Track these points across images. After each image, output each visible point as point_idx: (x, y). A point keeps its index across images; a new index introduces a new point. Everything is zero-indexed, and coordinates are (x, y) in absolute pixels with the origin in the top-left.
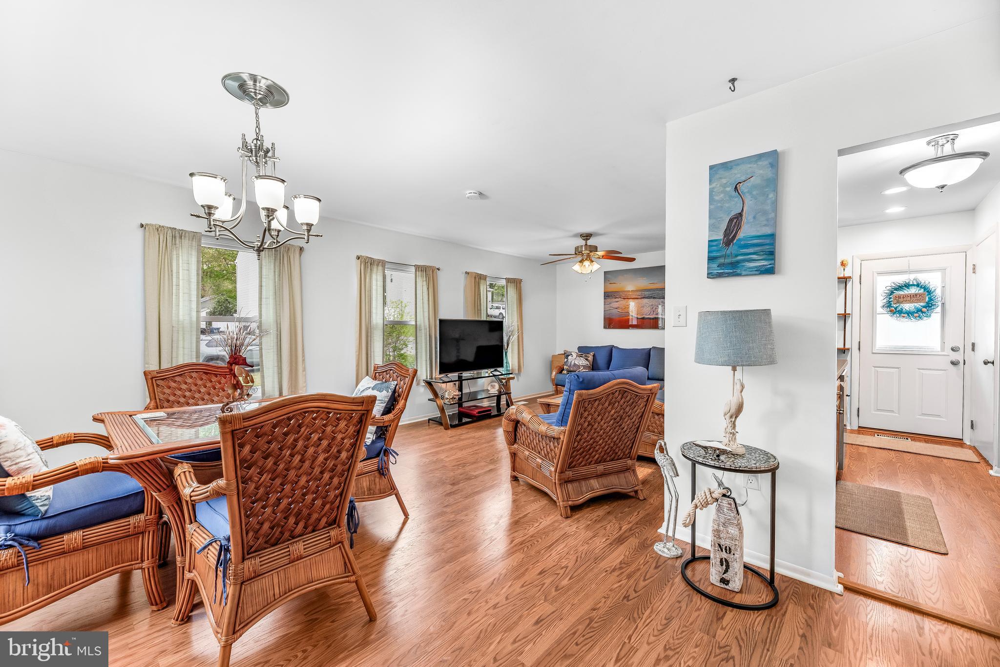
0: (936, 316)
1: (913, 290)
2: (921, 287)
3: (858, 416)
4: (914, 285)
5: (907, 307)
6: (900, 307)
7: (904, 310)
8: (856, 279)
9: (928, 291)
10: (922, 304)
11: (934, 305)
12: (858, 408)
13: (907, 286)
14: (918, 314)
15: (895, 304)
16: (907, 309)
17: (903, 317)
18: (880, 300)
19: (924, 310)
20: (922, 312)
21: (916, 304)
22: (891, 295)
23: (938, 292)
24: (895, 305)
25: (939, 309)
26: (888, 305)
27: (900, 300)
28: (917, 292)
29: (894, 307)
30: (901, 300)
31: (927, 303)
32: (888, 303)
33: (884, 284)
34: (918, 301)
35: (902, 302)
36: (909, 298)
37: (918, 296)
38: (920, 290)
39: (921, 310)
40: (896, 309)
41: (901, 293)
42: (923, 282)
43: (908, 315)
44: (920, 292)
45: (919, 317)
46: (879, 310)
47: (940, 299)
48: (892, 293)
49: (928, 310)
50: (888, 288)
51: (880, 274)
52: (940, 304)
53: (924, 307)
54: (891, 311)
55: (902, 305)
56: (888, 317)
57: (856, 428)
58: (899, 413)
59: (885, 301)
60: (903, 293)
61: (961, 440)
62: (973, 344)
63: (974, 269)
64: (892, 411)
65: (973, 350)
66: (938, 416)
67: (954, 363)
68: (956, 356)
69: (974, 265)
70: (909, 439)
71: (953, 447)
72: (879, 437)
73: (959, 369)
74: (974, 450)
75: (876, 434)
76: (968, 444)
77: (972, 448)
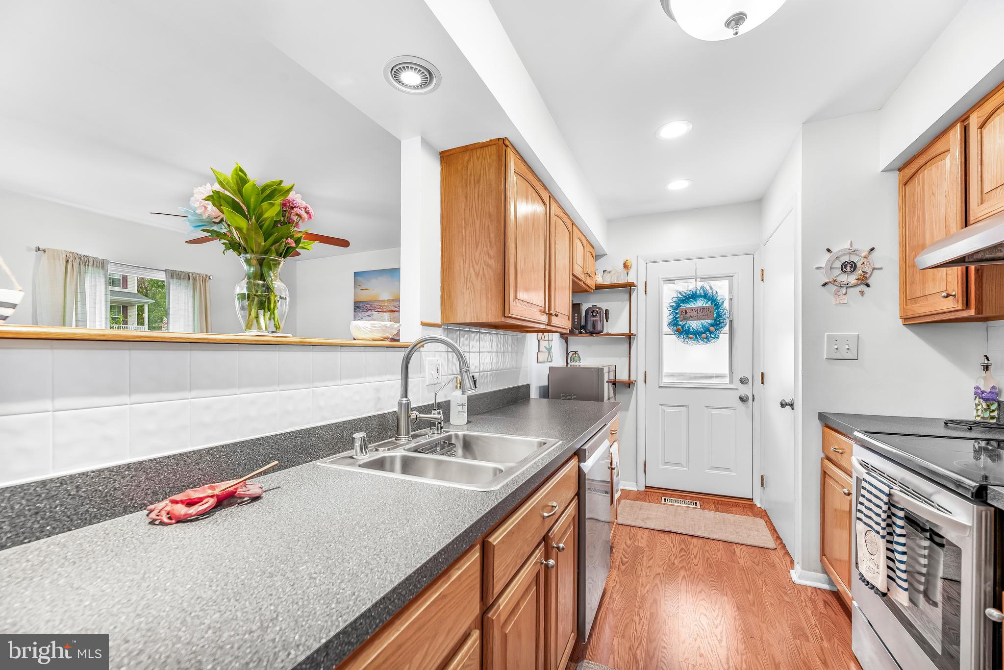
0: (724, 337)
1: (700, 303)
2: (709, 300)
3: (645, 472)
4: (700, 296)
5: (695, 325)
6: (688, 325)
7: (691, 328)
8: (641, 287)
9: (716, 304)
10: (709, 321)
11: (722, 322)
12: (645, 462)
13: (693, 296)
14: (706, 335)
15: (681, 321)
16: (694, 328)
17: (691, 338)
18: (667, 316)
19: (712, 329)
20: (711, 332)
21: (703, 321)
22: (677, 309)
23: (726, 305)
24: (681, 323)
25: (726, 329)
26: (674, 323)
27: (686, 315)
28: (704, 305)
29: (680, 325)
30: (688, 315)
31: (714, 320)
32: (674, 320)
33: (669, 294)
34: (706, 317)
35: (688, 319)
37: (705, 310)
38: (707, 303)
39: (708, 330)
40: (682, 328)
41: (687, 306)
42: (710, 291)
43: (696, 336)
44: (707, 305)
45: (706, 338)
46: (666, 329)
47: (728, 315)
48: (679, 306)
49: (716, 330)
50: (674, 300)
51: (666, 281)
52: (727, 321)
53: (712, 325)
54: (678, 330)
55: (689, 322)
56: (674, 337)
57: (643, 489)
58: (688, 468)
59: (671, 317)
60: (690, 306)
61: (751, 500)
62: (763, 375)
63: (762, 275)
64: (680, 465)
65: (763, 382)
66: (728, 469)
67: (743, 400)
68: (745, 390)
69: (762, 270)
70: (698, 503)
71: (744, 515)
72: (666, 503)
73: (748, 407)
74: (767, 519)
75: (663, 498)
76: (759, 505)
77: (763, 514)
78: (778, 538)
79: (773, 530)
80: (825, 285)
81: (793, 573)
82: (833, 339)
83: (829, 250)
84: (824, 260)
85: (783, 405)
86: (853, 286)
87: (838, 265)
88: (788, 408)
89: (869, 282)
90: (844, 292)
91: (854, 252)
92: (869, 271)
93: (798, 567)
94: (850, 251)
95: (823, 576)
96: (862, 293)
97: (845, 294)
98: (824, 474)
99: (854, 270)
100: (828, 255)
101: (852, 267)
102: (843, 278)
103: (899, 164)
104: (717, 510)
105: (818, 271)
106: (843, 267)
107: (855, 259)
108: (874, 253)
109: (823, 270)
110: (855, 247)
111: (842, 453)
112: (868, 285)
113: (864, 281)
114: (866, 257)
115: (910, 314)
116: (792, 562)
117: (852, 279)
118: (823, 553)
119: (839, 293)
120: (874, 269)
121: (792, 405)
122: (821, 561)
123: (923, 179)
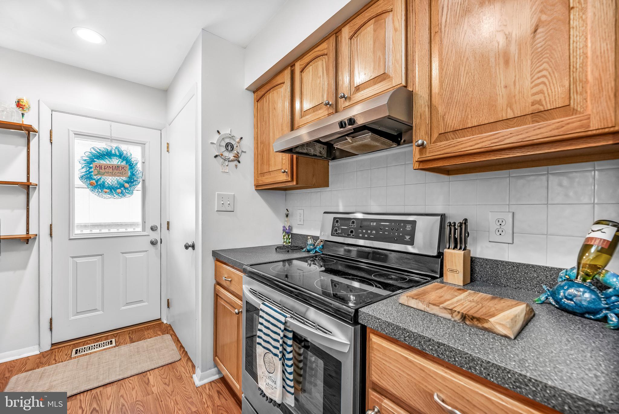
0: (137, 194)
1: (115, 161)
2: (123, 160)
3: (51, 329)
4: (115, 155)
5: (110, 180)
6: (102, 180)
7: (106, 183)
8: (44, 135)
9: (131, 165)
10: (124, 178)
11: (136, 180)
12: (51, 319)
13: (108, 154)
14: (121, 190)
15: (96, 175)
16: (109, 183)
17: (106, 192)
18: (78, 170)
19: (127, 185)
20: (125, 188)
21: (118, 178)
22: (90, 164)
23: (139, 166)
24: (95, 177)
25: (140, 186)
26: (87, 177)
27: (101, 171)
28: (119, 164)
29: (94, 179)
30: (103, 171)
31: (129, 177)
32: (87, 174)
33: (83, 149)
34: (121, 174)
35: (103, 174)
36: (111, 170)
37: (120, 168)
38: (122, 162)
39: (123, 186)
40: (97, 182)
41: (102, 162)
42: (125, 152)
43: (111, 191)
44: (122, 164)
45: (121, 193)
46: (78, 182)
47: (141, 174)
48: (92, 161)
49: (130, 186)
50: (87, 154)
51: (78, 134)
52: (141, 180)
53: (127, 182)
54: (91, 184)
55: (104, 177)
56: (87, 192)
57: (48, 348)
58: (103, 310)
59: (84, 170)
60: (105, 163)
61: (160, 319)
62: (168, 223)
63: (168, 147)
64: (95, 310)
65: (168, 229)
66: (141, 301)
67: (153, 243)
68: (155, 236)
69: (168, 144)
70: (113, 340)
71: (155, 336)
72: (78, 354)
73: (157, 249)
74: (171, 332)
75: (74, 350)
76: (165, 322)
77: (168, 330)
78: (182, 347)
79: (177, 341)
80: (216, 156)
81: (194, 376)
82: (221, 197)
83: (218, 132)
84: (215, 138)
85: (187, 247)
86: (232, 161)
87: (224, 144)
88: (190, 249)
89: (240, 159)
90: (227, 164)
91: (232, 137)
92: (240, 152)
93: (198, 371)
94: (230, 136)
95: (214, 370)
96: (236, 166)
97: (227, 166)
98: (217, 296)
99: (233, 150)
100: (217, 136)
101: (231, 147)
102: (226, 154)
103: (254, 88)
104: (132, 341)
105: (212, 145)
106: (227, 145)
107: (233, 143)
108: (243, 142)
109: (215, 146)
110: (233, 134)
111: (231, 281)
112: (239, 162)
113: (237, 159)
114: (238, 143)
115: (260, 183)
116: (193, 366)
117: (231, 156)
118: (216, 354)
119: (224, 164)
120: (242, 152)
121: (193, 247)
122: (214, 360)
123: (269, 99)
